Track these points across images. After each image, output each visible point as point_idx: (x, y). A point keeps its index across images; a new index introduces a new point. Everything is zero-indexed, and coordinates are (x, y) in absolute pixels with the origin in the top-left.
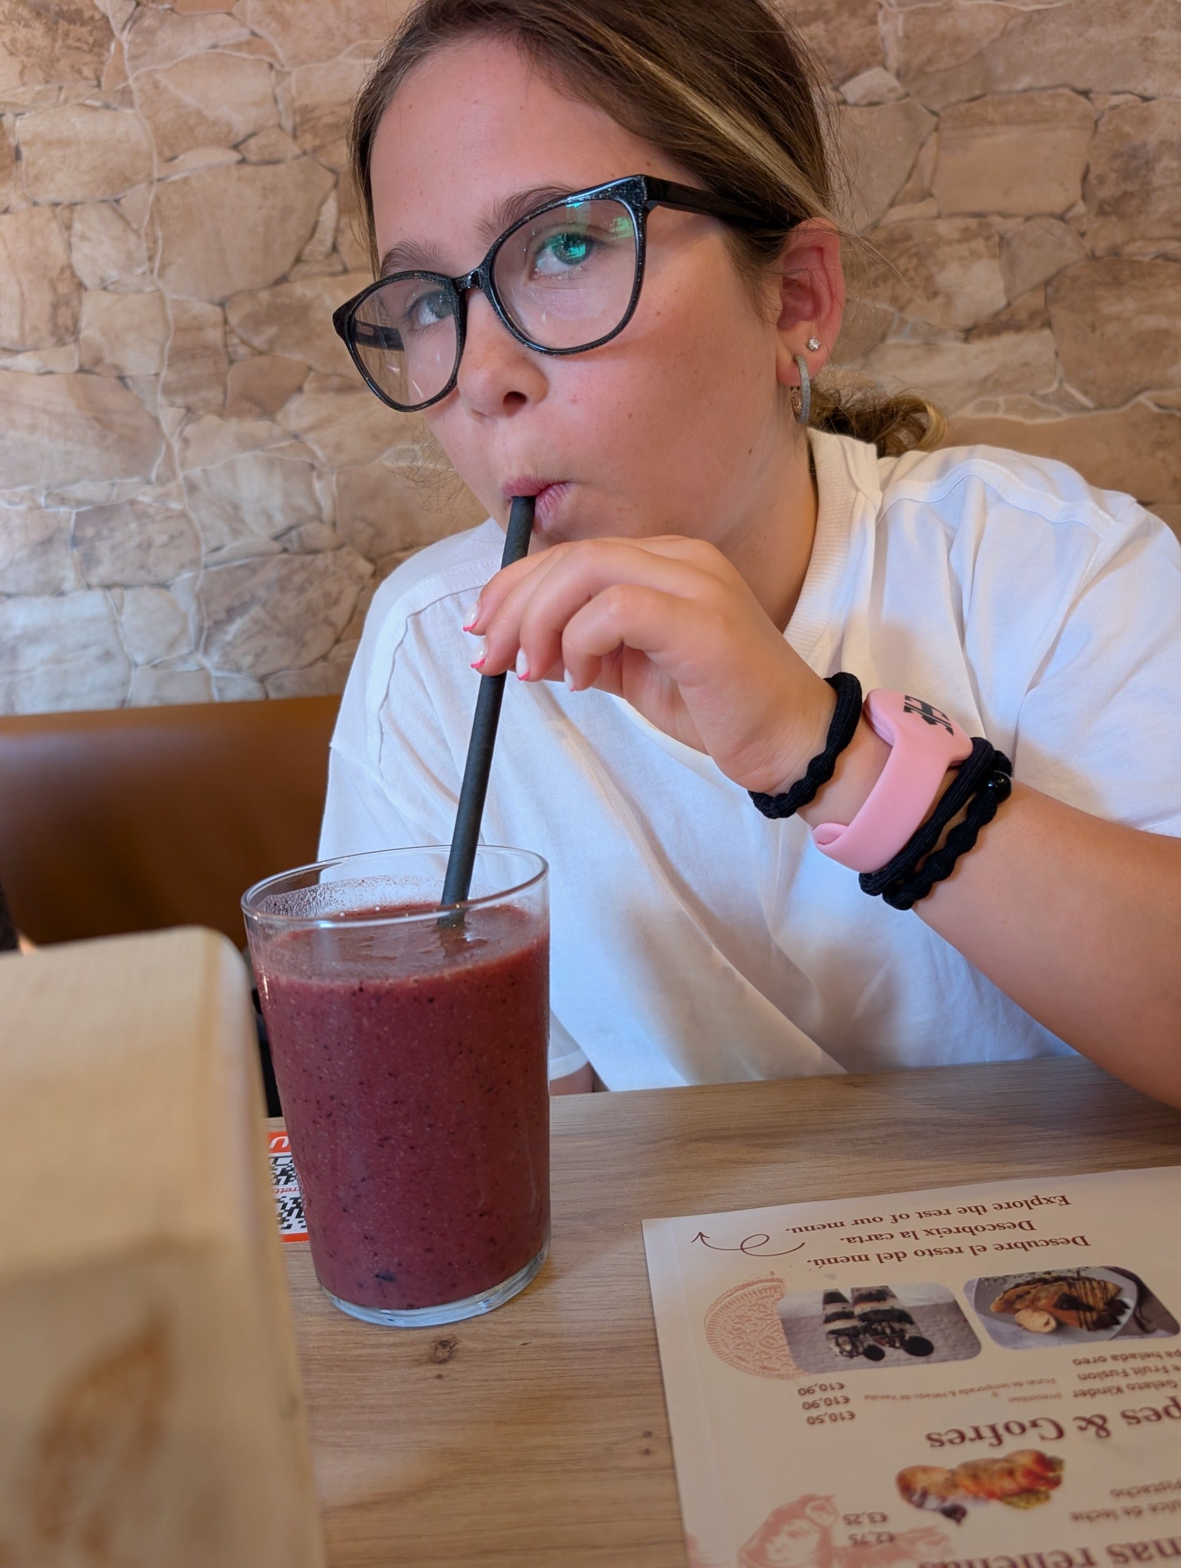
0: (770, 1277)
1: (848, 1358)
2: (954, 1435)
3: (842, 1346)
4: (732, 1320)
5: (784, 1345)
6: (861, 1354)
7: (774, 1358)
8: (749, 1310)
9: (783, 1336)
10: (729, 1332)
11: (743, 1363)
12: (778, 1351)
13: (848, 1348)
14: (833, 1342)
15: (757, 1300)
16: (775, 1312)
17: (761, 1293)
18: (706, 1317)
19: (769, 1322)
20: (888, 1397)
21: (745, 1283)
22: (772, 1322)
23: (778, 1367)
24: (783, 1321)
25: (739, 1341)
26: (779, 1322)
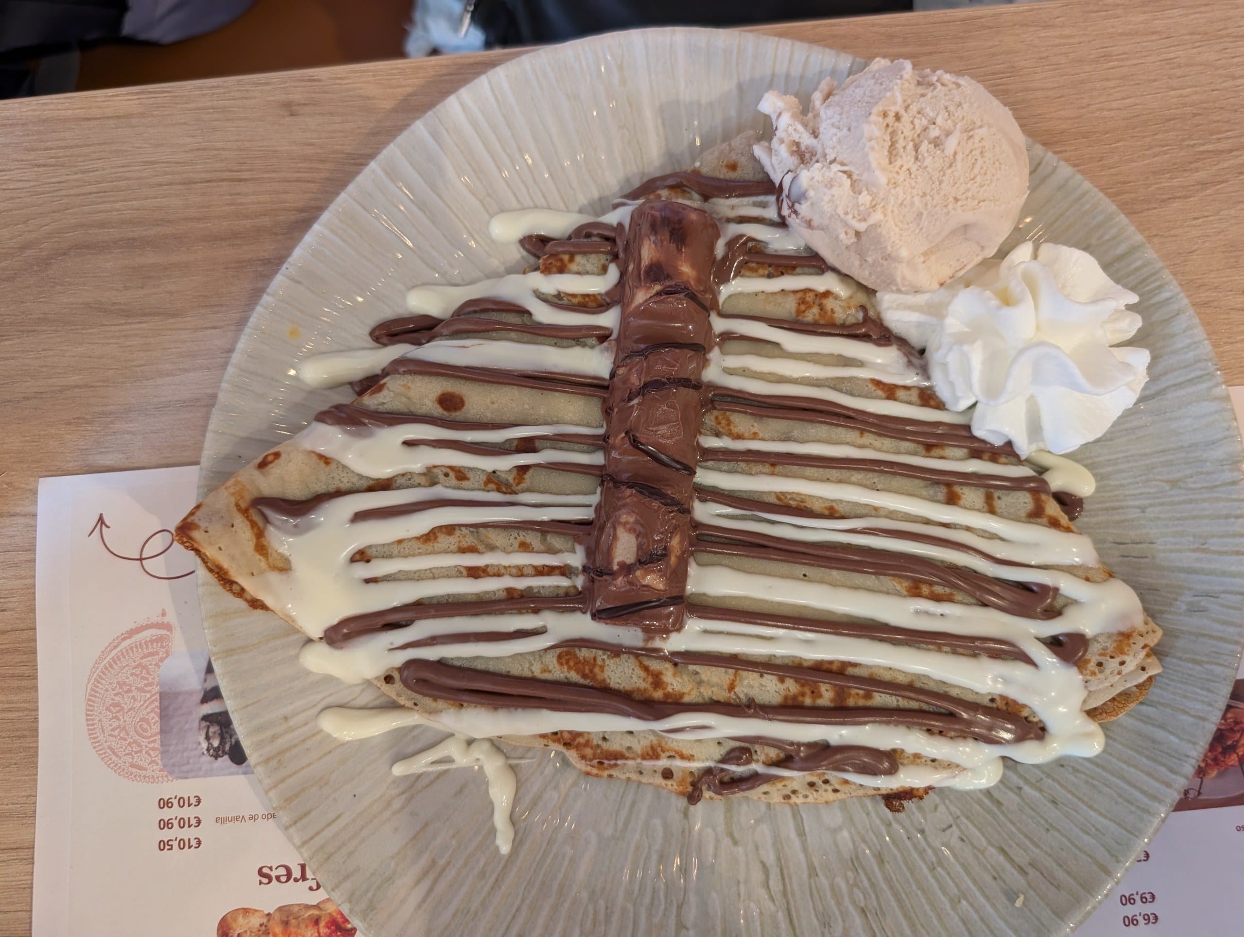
0: (159, 620)
1: (213, 758)
2: (282, 871)
3: (211, 741)
4: (113, 690)
5: (155, 735)
6: (226, 753)
7: (144, 752)
8: (132, 674)
9: (157, 719)
10: (108, 709)
11: (114, 758)
12: (149, 743)
13: (216, 743)
14: (203, 733)
15: (142, 658)
16: (157, 679)
17: (147, 648)
18: (88, 683)
19: (148, 695)
20: (237, 818)
21: (134, 626)
22: (151, 697)
23: (144, 764)
24: (163, 696)
25: (115, 724)
26: (158, 696)
